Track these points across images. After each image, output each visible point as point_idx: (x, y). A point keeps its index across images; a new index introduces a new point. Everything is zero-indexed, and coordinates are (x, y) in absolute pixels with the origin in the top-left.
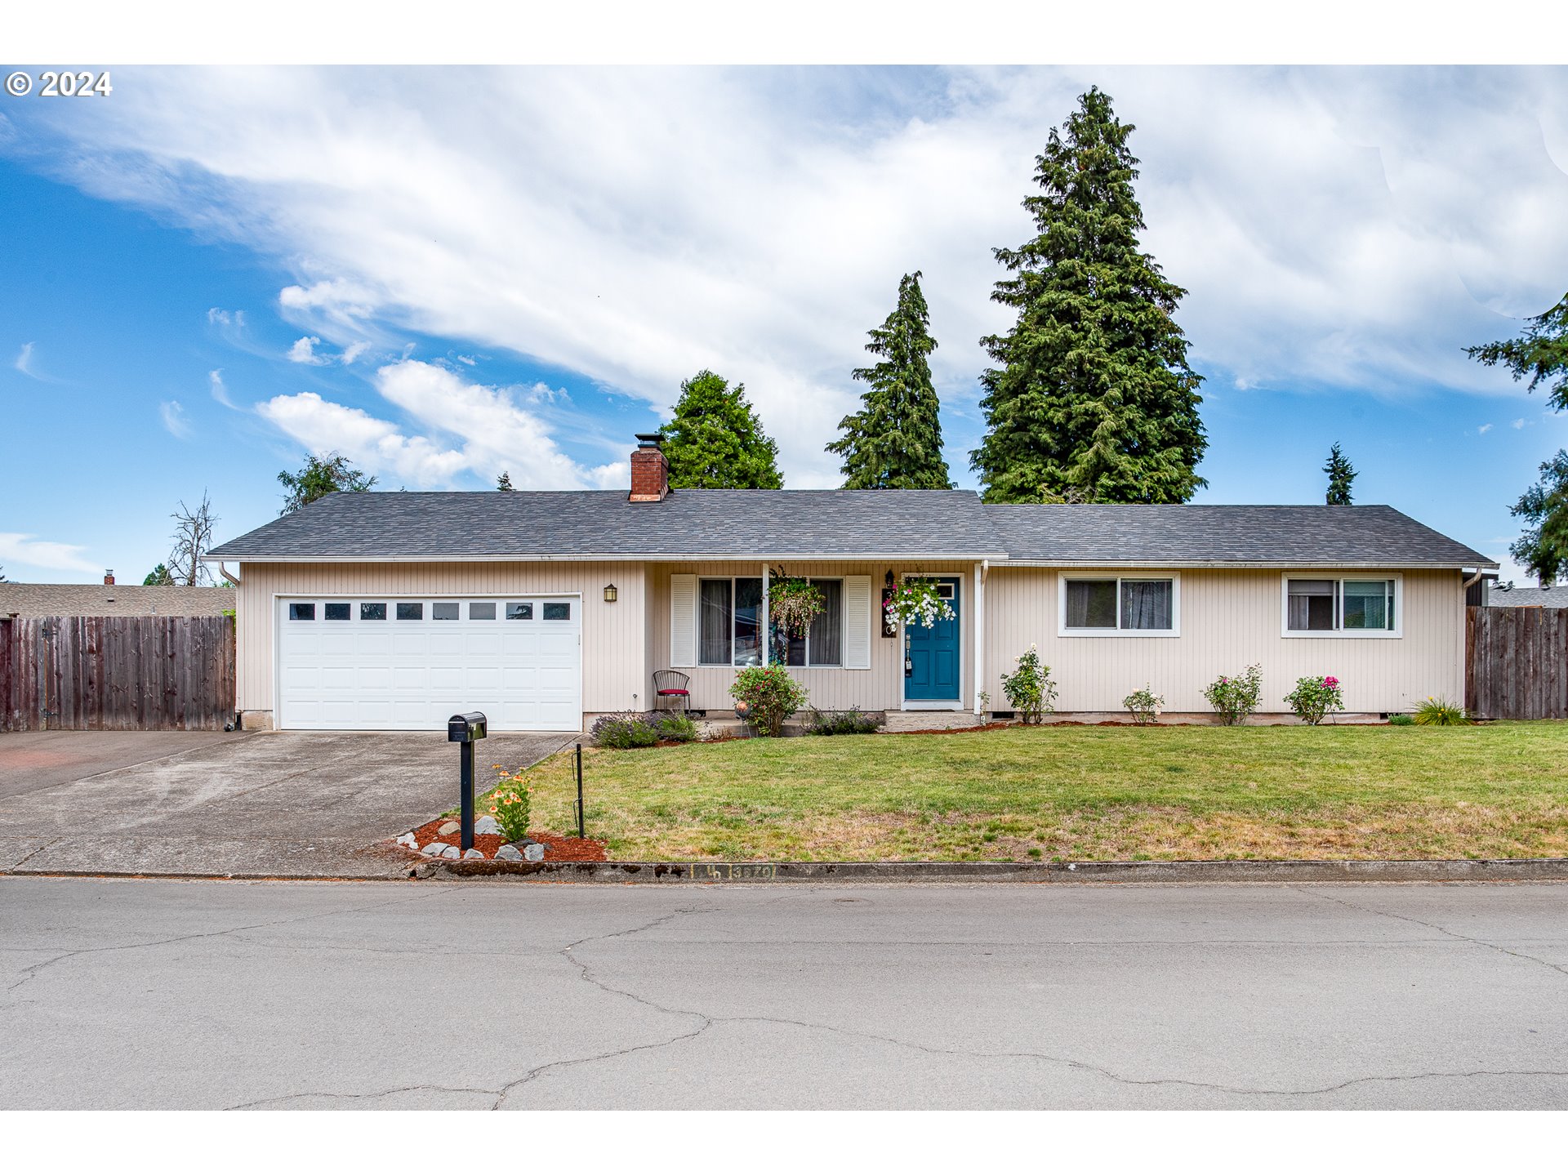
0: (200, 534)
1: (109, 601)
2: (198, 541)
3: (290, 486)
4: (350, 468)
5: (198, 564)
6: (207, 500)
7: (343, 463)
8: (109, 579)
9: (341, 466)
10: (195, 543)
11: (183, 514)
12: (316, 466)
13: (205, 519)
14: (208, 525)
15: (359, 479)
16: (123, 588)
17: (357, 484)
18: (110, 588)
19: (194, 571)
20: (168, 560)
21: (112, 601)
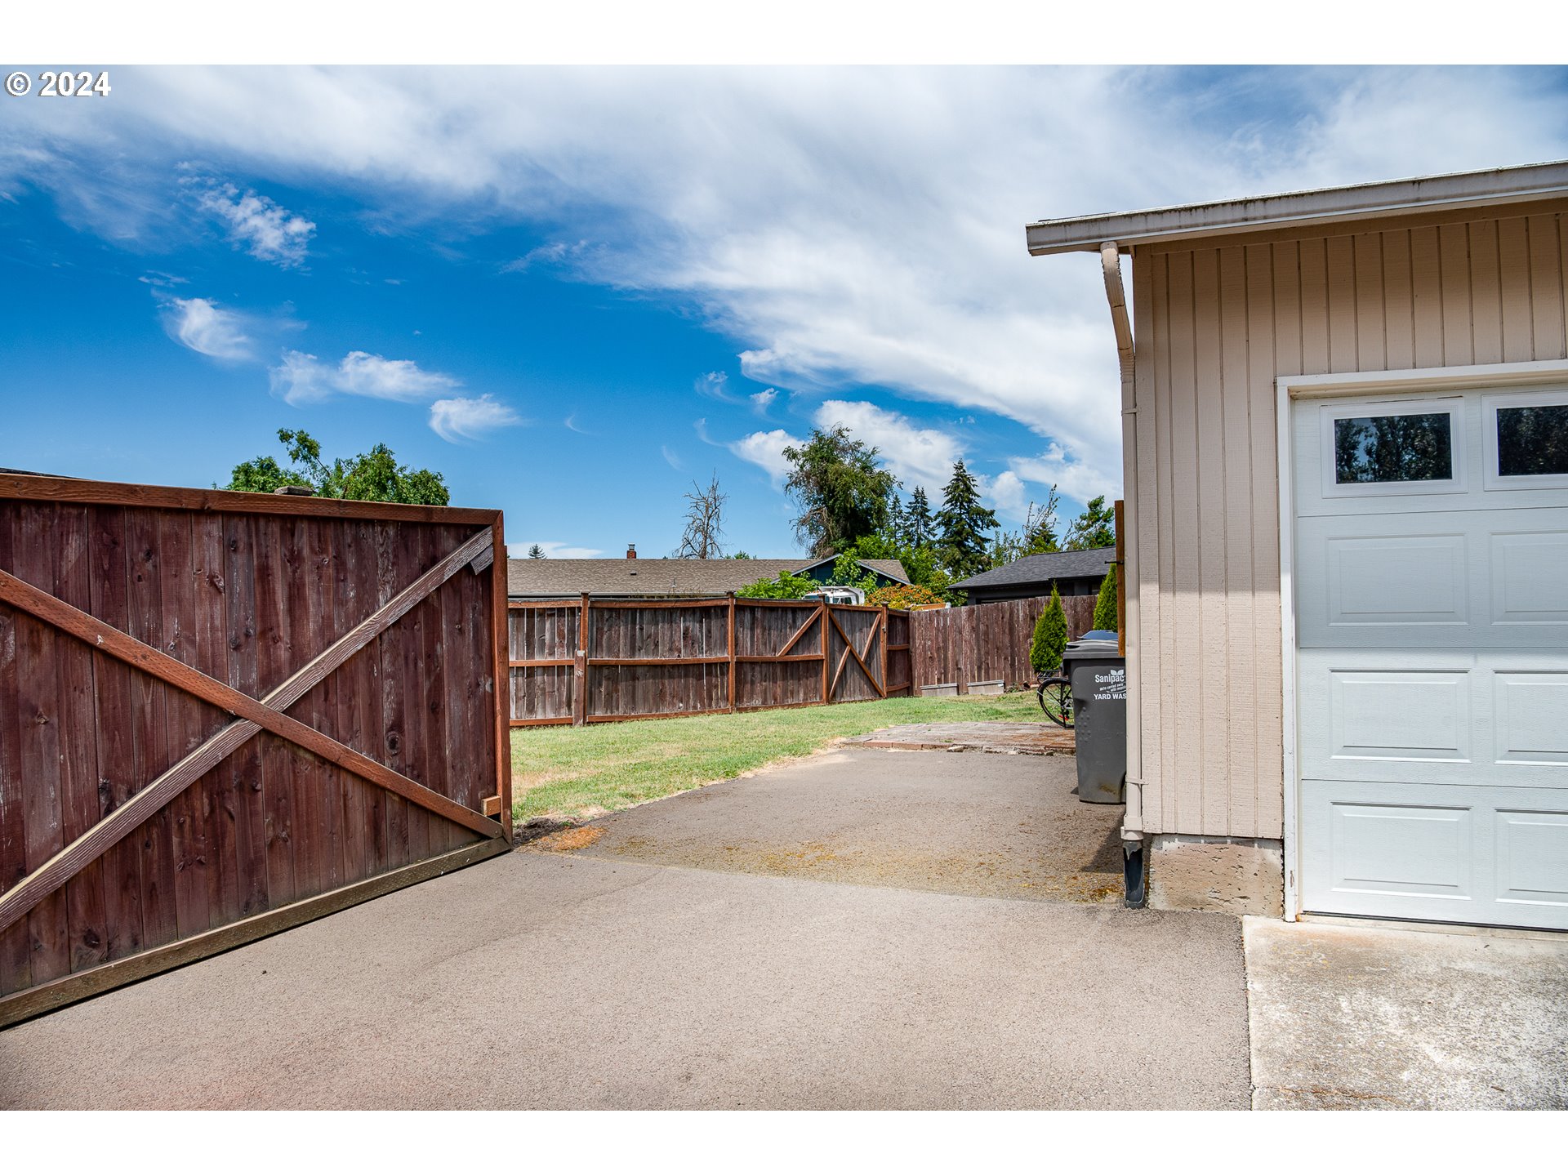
0: (710, 513)
1: (632, 574)
2: (709, 520)
3: (794, 461)
4: (852, 438)
5: (708, 541)
6: (716, 481)
7: (845, 433)
8: (632, 554)
9: (843, 437)
10: (706, 521)
11: (695, 494)
12: (820, 440)
13: (715, 498)
14: (717, 504)
15: (862, 449)
16: (645, 562)
17: (859, 455)
18: (632, 562)
19: (705, 547)
20: (682, 538)
21: (635, 574)
